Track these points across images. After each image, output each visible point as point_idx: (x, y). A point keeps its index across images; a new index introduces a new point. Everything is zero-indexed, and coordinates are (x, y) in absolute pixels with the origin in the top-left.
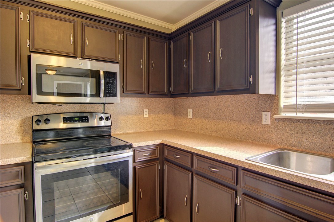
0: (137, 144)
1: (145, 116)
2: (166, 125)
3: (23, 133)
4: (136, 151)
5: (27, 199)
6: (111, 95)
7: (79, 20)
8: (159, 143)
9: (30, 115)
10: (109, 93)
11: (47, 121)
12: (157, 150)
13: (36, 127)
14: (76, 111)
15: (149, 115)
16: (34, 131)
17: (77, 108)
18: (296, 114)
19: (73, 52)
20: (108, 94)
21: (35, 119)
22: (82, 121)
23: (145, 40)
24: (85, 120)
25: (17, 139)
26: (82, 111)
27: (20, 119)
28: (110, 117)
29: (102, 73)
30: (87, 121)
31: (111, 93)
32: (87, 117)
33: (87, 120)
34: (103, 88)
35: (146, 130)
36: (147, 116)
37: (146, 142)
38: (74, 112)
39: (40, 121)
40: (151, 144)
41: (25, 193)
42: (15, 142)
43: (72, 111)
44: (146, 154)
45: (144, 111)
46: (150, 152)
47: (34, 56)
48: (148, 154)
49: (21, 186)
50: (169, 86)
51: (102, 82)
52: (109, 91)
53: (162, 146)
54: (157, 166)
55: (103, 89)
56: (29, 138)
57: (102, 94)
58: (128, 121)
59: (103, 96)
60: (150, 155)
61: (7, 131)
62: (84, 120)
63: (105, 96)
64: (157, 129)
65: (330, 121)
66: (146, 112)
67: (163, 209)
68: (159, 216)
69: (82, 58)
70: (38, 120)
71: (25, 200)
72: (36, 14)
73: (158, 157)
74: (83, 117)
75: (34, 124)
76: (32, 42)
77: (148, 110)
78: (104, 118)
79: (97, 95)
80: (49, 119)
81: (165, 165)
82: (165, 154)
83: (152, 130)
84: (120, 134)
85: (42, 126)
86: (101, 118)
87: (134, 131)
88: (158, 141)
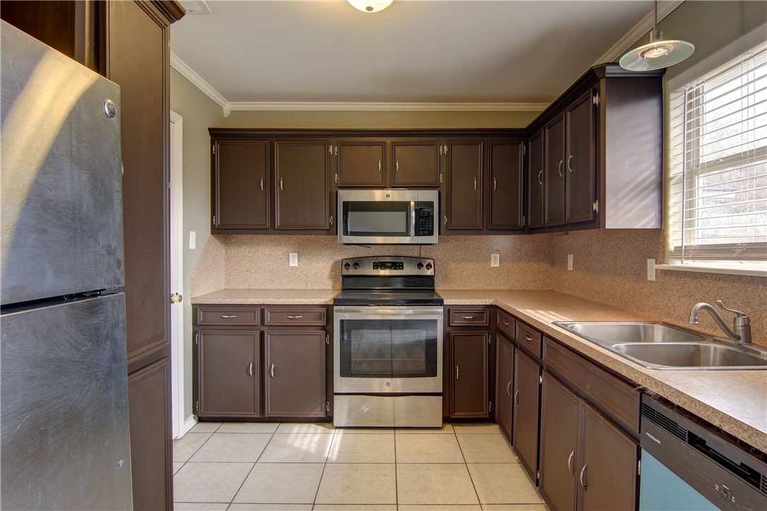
0: (453, 300)
1: (493, 265)
2: (534, 281)
3: (333, 277)
4: (451, 311)
5: (328, 343)
6: (426, 233)
7: (389, 140)
8: (488, 303)
9: (340, 258)
10: (423, 231)
11: (356, 265)
12: (485, 314)
13: (345, 272)
15: (500, 262)
16: (344, 277)
17: (392, 251)
18: (682, 263)
19: (381, 181)
20: (421, 232)
21: (345, 263)
22: (396, 269)
23: (480, 147)
24: (399, 266)
25: (328, 285)
26: (399, 254)
27: (332, 262)
28: (433, 265)
29: (412, 203)
30: (401, 268)
31: (426, 230)
32: (402, 263)
33: (401, 266)
34: (414, 222)
35: (494, 288)
36: (498, 265)
37: (467, 300)
39: (349, 265)
40: (475, 304)
41: (326, 336)
42: (326, 288)
43: (386, 255)
44: (468, 318)
45: (492, 258)
46: (474, 315)
47: (341, 192)
48: (471, 318)
49: (323, 328)
50: (525, 213)
51: (413, 214)
52: (422, 227)
53: (494, 310)
54: (486, 339)
55: (414, 225)
56: (339, 286)
57: (412, 231)
58: (463, 271)
59: (414, 234)
60: (474, 319)
61: (319, 275)
63: (417, 234)
64: (516, 287)
65: (719, 274)
66: (495, 258)
67: (494, 407)
68: (487, 416)
69: (392, 187)
70: (347, 265)
71: (326, 343)
72: (344, 144)
73: (488, 324)
74: (397, 263)
75: (344, 269)
76: (340, 176)
77: (498, 255)
78: (425, 265)
79: (407, 234)
80: (357, 263)
81: (498, 338)
82: (498, 322)
83: (506, 288)
84: (451, 290)
85: (352, 272)
86: (420, 265)
87: (474, 287)
88: (487, 300)
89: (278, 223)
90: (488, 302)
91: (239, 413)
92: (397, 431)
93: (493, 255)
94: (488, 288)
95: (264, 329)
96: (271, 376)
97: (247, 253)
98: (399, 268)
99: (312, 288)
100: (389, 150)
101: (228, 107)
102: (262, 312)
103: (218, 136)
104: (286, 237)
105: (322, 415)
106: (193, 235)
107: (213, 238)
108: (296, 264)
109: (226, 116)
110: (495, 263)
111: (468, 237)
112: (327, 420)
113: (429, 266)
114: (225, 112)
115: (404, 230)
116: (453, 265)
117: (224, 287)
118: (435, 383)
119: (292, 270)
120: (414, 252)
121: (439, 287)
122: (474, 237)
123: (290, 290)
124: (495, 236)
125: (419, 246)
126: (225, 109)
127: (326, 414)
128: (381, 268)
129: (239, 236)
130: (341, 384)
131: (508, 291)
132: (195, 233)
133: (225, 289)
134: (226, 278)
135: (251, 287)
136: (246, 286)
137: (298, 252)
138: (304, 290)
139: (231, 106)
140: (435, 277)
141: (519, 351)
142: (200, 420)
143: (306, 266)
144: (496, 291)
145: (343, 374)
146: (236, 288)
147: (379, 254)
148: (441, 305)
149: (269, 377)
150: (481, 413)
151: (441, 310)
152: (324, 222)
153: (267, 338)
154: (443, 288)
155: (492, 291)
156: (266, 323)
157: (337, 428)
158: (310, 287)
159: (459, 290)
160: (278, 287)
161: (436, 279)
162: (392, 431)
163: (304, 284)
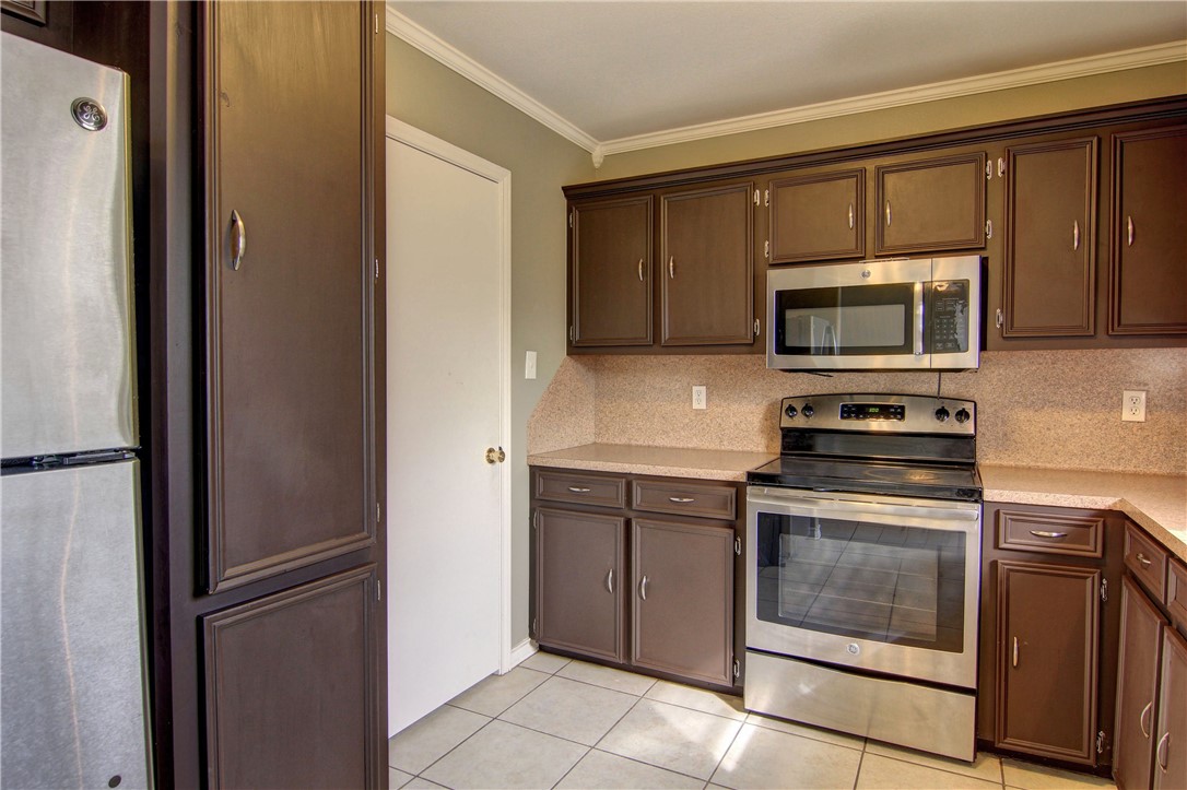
0: (1008, 492)
1: (1126, 416)
3: (767, 431)
4: (1002, 516)
5: (739, 553)
6: (950, 345)
7: (870, 165)
8: (1101, 506)
10: (944, 342)
11: (809, 409)
12: (1092, 530)
13: (787, 422)
14: (880, 391)
15: (1148, 412)
16: (785, 431)
17: (881, 384)
19: (854, 247)
20: (939, 345)
21: (785, 406)
22: (887, 417)
23: (1091, 149)
24: (896, 414)
25: (758, 443)
27: (765, 403)
28: (972, 413)
29: (918, 288)
30: (899, 416)
31: (950, 341)
32: (903, 408)
33: (899, 413)
34: (921, 326)
35: (1131, 468)
36: (1140, 416)
37: (1044, 495)
38: (875, 391)
39: (794, 409)
40: (1066, 504)
41: (735, 539)
42: (755, 449)
43: (870, 391)
44: (1046, 534)
45: (1125, 400)
46: (1063, 530)
47: (773, 274)
48: (1054, 534)
49: (731, 524)
51: (919, 310)
52: (942, 334)
54: (1092, 588)
55: (921, 330)
57: (918, 345)
58: (1048, 429)
59: (921, 351)
60: (1062, 538)
61: (743, 426)
62: (892, 413)
63: (928, 349)
66: (1134, 401)
67: (1112, 744)
68: (1091, 762)
69: (877, 257)
70: (791, 409)
71: (735, 553)
72: (780, 185)
73: (1098, 554)
74: (892, 406)
75: (784, 416)
76: (773, 246)
77: (1143, 395)
78: (952, 413)
79: (907, 348)
80: (811, 405)
81: (1124, 588)
82: (1127, 552)
83: (1165, 470)
84: (1017, 468)
85: (800, 422)
86: (941, 413)
87: (1075, 464)
88: (1098, 499)
89: (665, 334)
90: (1104, 502)
91: (592, 650)
92: (870, 748)
93: (1127, 395)
94: (1115, 468)
95: (631, 514)
96: (642, 598)
97: (628, 386)
98: (895, 417)
99: (730, 448)
100: (871, 184)
101: (599, 152)
102: (629, 486)
103: (579, 197)
104: (688, 359)
105: (726, 682)
106: (531, 358)
107: (571, 362)
108: (703, 406)
109: (597, 165)
110: (1133, 411)
111: (1061, 354)
112: (734, 693)
113: (962, 415)
114: (594, 160)
115: (901, 342)
116: (1022, 415)
117: (591, 439)
118: (959, 666)
119: (696, 415)
120: (928, 386)
121: (986, 457)
122: (1077, 353)
123: (694, 449)
124: (1134, 351)
125: (937, 375)
126: (594, 154)
127: (734, 681)
128: (857, 418)
129: (615, 357)
130: (759, 632)
131: (1169, 477)
132: (534, 354)
133: (595, 443)
134: (596, 426)
135: (633, 442)
136: (624, 441)
137: (706, 385)
138: (716, 451)
139: (604, 149)
140: (978, 437)
141: (1174, 640)
142: (542, 649)
143: (720, 410)
144: (1135, 475)
145: (762, 616)
146: (611, 442)
147: (855, 390)
148: (976, 501)
149: (638, 598)
150: (1074, 752)
151: (974, 510)
152: (743, 332)
153: (636, 530)
154: (997, 462)
155: (1123, 474)
156: (634, 506)
157: (750, 712)
158: (726, 446)
159: (1037, 469)
160: (674, 444)
161: (980, 443)
162: (859, 745)
163: (718, 441)
